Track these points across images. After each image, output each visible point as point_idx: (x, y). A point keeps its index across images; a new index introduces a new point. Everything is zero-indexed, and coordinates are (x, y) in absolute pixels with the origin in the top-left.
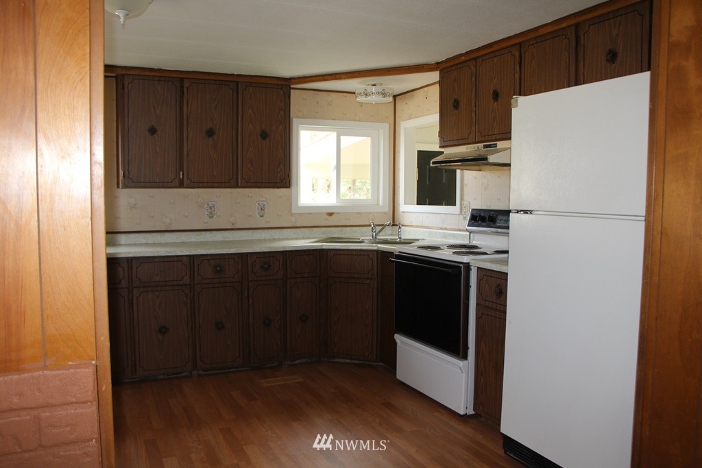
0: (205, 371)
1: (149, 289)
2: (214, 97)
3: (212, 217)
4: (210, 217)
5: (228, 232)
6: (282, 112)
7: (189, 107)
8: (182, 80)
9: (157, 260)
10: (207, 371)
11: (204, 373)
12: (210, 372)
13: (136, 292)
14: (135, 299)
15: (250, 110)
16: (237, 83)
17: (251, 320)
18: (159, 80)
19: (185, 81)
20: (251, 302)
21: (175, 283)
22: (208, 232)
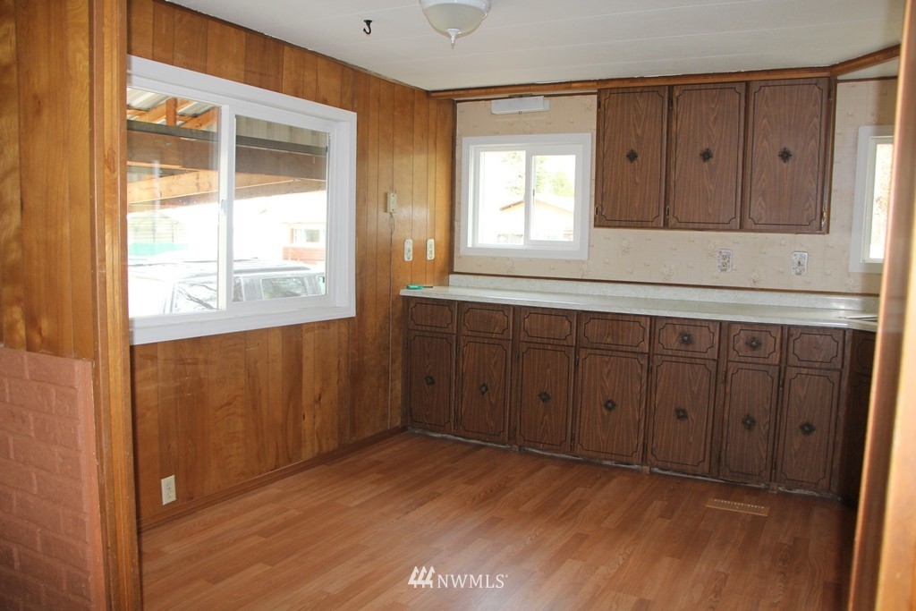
0: (662, 470)
1: (598, 352)
2: (713, 106)
3: (726, 270)
4: (722, 270)
5: (745, 292)
6: (815, 119)
7: (679, 122)
8: (671, 88)
9: (609, 317)
10: (666, 470)
11: (661, 472)
12: (668, 473)
13: (583, 353)
14: (581, 361)
15: (765, 121)
16: (747, 83)
17: (726, 416)
18: (641, 92)
19: (675, 88)
20: (728, 390)
21: (630, 349)
22: (717, 290)
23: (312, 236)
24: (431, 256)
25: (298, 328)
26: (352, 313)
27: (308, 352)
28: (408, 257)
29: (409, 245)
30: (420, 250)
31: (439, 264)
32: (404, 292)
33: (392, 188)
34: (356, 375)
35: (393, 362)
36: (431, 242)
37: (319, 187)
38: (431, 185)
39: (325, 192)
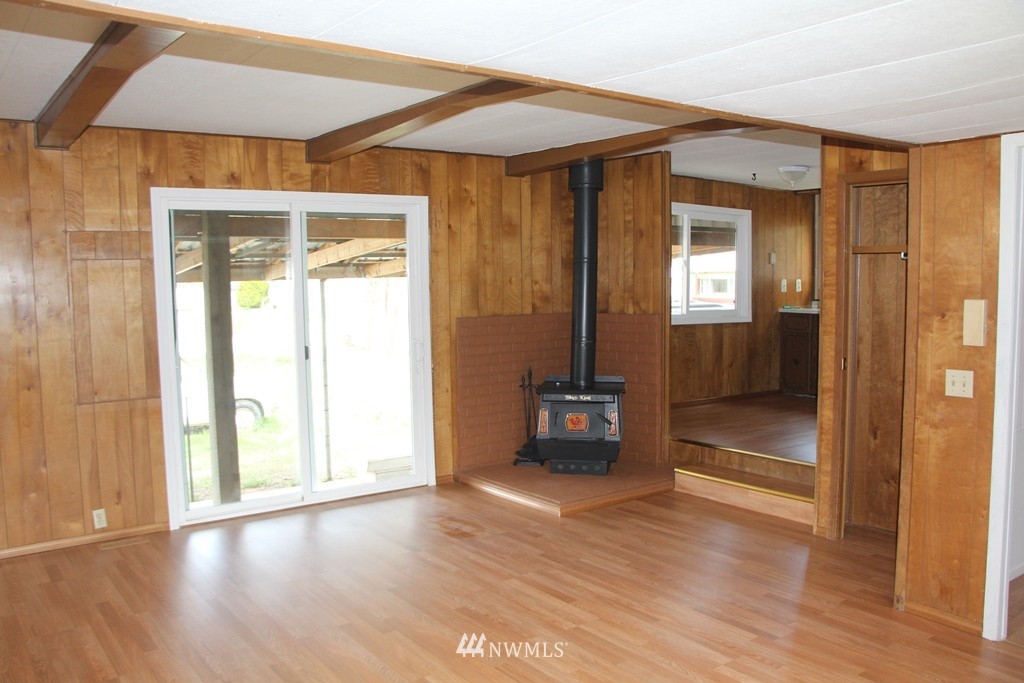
23: (719, 286)
24: (799, 289)
25: (721, 325)
26: (750, 320)
27: (726, 339)
28: (784, 289)
29: (784, 283)
30: (792, 286)
31: (805, 293)
32: (781, 310)
33: (773, 251)
34: (752, 355)
35: (774, 350)
36: (799, 281)
37: (730, 250)
38: (798, 247)
39: (734, 252)
